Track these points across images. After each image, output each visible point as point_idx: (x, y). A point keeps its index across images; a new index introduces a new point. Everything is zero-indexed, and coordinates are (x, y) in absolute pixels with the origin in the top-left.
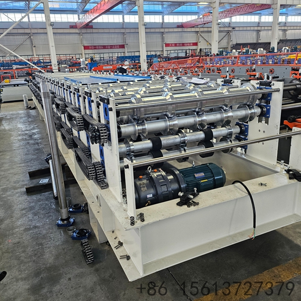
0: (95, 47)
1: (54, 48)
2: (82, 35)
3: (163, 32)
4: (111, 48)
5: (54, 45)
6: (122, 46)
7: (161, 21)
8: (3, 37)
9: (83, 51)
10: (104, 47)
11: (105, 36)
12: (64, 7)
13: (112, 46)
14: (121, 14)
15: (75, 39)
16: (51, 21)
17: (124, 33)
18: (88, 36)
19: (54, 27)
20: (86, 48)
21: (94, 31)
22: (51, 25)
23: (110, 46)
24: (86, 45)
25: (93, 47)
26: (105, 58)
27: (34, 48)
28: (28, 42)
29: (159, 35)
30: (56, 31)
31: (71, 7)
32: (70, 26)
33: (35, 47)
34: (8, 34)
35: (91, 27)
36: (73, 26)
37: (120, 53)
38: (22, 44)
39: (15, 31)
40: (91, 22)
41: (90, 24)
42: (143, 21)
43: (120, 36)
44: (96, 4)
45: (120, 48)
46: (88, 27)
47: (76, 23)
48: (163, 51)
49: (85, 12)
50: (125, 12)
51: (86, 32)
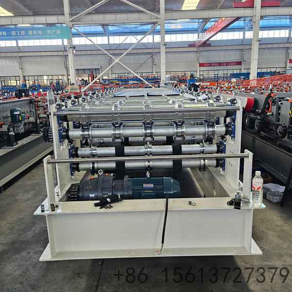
0: (210, 65)
1: (165, 65)
2: (199, 53)
3: (288, 48)
4: (227, 65)
5: (164, 62)
6: (239, 63)
7: (287, 36)
8: (124, 56)
9: (198, 68)
10: (220, 64)
11: (222, 53)
12: (186, 27)
13: (228, 63)
14: (241, 31)
15: (192, 56)
16: (166, 41)
17: (243, 49)
18: (205, 54)
19: (167, 46)
20: (201, 65)
21: (212, 48)
22: (164, 45)
23: (226, 63)
24: (201, 62)
25: (208, 65)
26: (219, 75)
27: (154, 66)
28: (150, 60)
29: (284, 51)
30: (168, 50)
31: (192, 27)
32: (189, 45)
33: (155, 64)
34: (128, 54)
35: (209, 45)
36: (192, 45)
37: (236, 70)
38: (145, 62)
39: (135, 51)
40: (208, 40)
41: (208, 42)
42: (258, 36)
43: (238, 53)
44: (214, 23)
45: (236, 65)
46: (206, 45)
47: (194, 42)
48: (286, 67)
49: (204, 30)
50: (247, 28)
51: (203, 50)
